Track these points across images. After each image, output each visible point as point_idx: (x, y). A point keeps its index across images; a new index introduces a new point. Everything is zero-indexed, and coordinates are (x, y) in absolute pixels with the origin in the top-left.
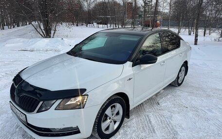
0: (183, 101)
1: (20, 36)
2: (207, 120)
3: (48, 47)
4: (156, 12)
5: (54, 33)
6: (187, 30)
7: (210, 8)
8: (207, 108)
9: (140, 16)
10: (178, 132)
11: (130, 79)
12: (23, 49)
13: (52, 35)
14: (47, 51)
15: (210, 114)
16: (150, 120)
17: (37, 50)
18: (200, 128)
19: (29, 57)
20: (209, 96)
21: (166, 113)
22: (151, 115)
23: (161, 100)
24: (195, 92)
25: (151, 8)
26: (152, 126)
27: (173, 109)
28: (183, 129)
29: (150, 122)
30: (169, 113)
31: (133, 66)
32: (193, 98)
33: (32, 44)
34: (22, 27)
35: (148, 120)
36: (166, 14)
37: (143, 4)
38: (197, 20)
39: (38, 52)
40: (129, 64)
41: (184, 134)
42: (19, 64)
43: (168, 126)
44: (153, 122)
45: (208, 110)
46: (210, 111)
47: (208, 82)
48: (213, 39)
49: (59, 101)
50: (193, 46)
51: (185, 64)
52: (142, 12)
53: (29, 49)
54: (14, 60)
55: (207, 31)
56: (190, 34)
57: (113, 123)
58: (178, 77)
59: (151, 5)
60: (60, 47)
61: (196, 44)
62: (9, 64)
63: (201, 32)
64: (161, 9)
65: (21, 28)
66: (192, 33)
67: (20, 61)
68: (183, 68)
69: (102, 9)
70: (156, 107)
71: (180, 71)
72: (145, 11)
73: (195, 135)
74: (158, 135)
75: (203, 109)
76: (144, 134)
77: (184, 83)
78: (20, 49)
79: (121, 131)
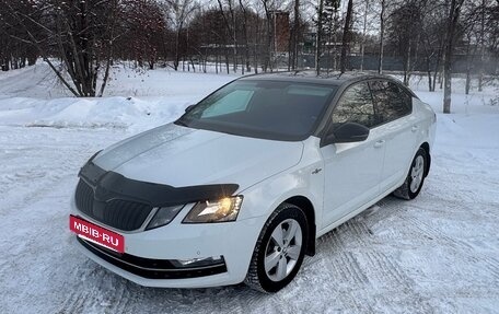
0: (423, 227)
1: (18, 93)
2: (473, 259)
3: (96, 118)
4: (349, 36)
5: (104, 86)
6: (426, 79)
7: (478, 27)
8: (472, 239)
9: (308, 45)
10: (416, 281)
11: (317, 171)
12: (36, 122)
13: (98, 91)
14: (94, 126)
15: (478, 249)
16: (355, 261)
17: (69, 126)
18: (459, 274)
19: (58, 140)
20: (476, 218)
21: (387, 249)
22: (356, 252)
23: (376, 226)
24: (447, 209)
25: (337, 27)
26: (360, 271)
27: (403, 242)
28: (424, 275)
29: (357, 265)
30: (395, 249)
31: (321, 146)
32: (443, 221)
33: (58, 112)
34: (16, 72)
35: (351, 260)
36: (371, 41)
37: (316, 16)
38: (448, 55)
39: (75, 129)
40: (314, 141)
41: (426, 284)
42: (39, 156)
43: (392, 271)
44: (363, 264)
45: (473, 242)
46: (479, 244)
47: (477, 191)
48: (487, 101)
49: (188, 208)
50: (441, 116)
51: (425, 150)
52: (313, 35)
53: (51, 123)
54: (23, 147)
55: (474, 82)
56: (432, 89)
57: (284, 259)
58: (409, 179)
59: (336, 20)
60: (124, 118)
61: (446, 111)
62: (15, 156)
63: (457, 82)
64: (359, 28)
65: (13, 73)
66: (438, 86)
67: (39, 149)
68: (420, 158)
69: (215, 29)
70: (366, 238)
71: (414, 164)
72: (321, 33)
73: (450, 286)
74: (375, 287)
75: (465, 241)
76: (345, 285)
77: (422, 192)
78: (30, 123)
79: (299, 279)
